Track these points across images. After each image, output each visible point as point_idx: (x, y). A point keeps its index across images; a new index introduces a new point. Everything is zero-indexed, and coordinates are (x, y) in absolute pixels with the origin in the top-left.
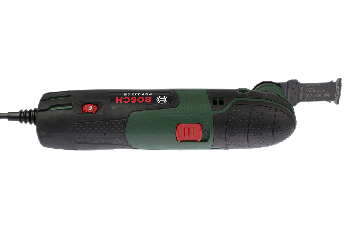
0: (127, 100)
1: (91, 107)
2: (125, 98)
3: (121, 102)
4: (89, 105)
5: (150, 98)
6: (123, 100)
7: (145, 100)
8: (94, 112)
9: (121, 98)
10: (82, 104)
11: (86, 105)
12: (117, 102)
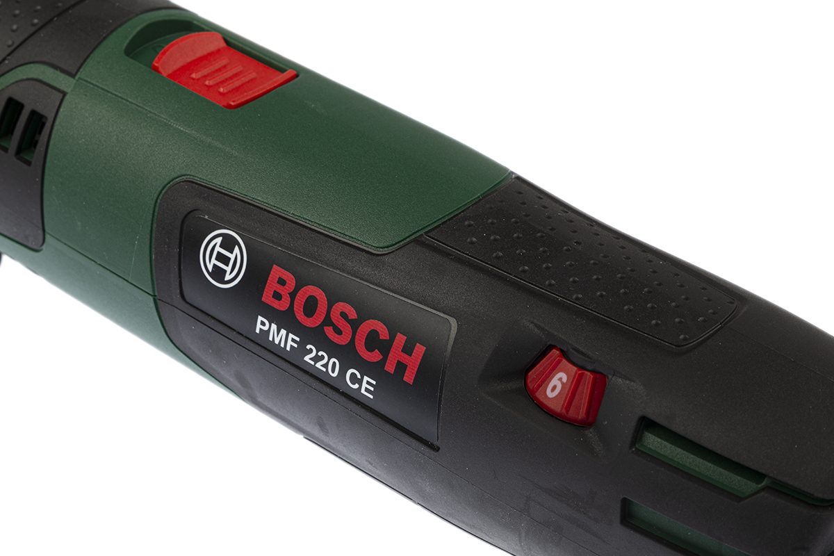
0: (373, 341)
1: (554, 388)
2: (375, 356)
3: (400, 339)
4: (557, 407)
5: (267, 297)
6: (385, 347)
7: (293, 295)
8: (555, 352)
9: (390, 367)
10: (590, 433)
11: (572, 414)
12: (420, 349)
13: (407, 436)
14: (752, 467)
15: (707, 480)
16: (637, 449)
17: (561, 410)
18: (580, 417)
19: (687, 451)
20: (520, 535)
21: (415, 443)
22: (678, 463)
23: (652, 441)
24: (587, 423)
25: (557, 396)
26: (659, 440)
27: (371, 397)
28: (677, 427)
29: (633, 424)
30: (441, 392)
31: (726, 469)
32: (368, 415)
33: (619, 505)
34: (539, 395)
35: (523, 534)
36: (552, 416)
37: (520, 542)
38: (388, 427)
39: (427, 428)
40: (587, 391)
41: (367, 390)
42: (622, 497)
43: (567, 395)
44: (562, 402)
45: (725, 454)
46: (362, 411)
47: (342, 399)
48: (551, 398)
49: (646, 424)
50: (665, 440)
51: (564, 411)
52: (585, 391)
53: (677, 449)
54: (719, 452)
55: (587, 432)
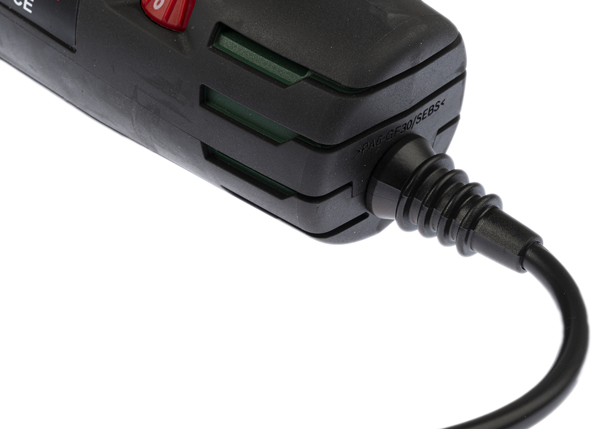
13: (54, 42)
14: (297, 62)
15: (264, 72)
16: (213, 47)
17: (163, 18)
18: (176, 25)
19: (251, 50)
20: (132, 119)
21: (59, 47)
22: (244, 59)
23: (227, 42)
24: (180, 29)
25: (161, 8)
26: (231, 41)
27: (30, 11)
28: (244, 31)
29: (212, 27)
30: (78, 6)
31: (278, 64)
32: (28, 26)
33: (198, 90)
34: (148, 8)
35: (134, 118)
36: (156, 24)
37: (133, 125)
38: (42, 35)
39: (68, 35)
40: (182, 4)
41: (28, 6)
42: (200, 84)
43: (167, 8)
44: (164, 13)
45: (277, 51)
46: (23, 23)
47: (11, 15)
48: (157, 10)
49: (222, 29)
50: (235, 42)
51: (165, 20)
52: (181, 5)
53: (244, 48)
54: (273, 49)
55: (180, 35)
